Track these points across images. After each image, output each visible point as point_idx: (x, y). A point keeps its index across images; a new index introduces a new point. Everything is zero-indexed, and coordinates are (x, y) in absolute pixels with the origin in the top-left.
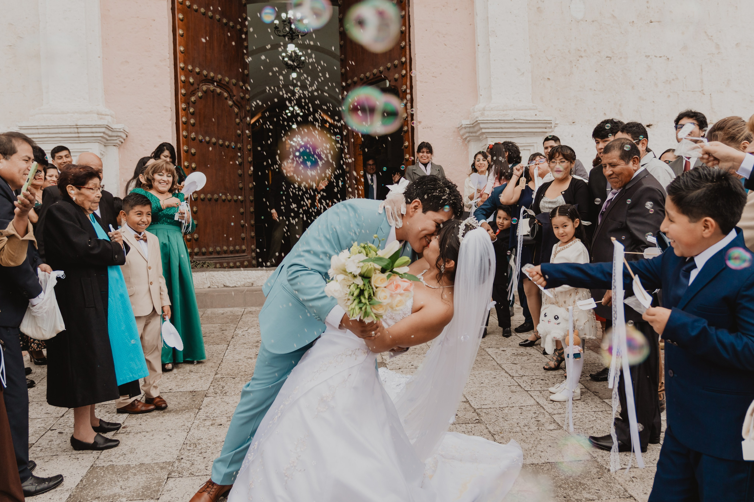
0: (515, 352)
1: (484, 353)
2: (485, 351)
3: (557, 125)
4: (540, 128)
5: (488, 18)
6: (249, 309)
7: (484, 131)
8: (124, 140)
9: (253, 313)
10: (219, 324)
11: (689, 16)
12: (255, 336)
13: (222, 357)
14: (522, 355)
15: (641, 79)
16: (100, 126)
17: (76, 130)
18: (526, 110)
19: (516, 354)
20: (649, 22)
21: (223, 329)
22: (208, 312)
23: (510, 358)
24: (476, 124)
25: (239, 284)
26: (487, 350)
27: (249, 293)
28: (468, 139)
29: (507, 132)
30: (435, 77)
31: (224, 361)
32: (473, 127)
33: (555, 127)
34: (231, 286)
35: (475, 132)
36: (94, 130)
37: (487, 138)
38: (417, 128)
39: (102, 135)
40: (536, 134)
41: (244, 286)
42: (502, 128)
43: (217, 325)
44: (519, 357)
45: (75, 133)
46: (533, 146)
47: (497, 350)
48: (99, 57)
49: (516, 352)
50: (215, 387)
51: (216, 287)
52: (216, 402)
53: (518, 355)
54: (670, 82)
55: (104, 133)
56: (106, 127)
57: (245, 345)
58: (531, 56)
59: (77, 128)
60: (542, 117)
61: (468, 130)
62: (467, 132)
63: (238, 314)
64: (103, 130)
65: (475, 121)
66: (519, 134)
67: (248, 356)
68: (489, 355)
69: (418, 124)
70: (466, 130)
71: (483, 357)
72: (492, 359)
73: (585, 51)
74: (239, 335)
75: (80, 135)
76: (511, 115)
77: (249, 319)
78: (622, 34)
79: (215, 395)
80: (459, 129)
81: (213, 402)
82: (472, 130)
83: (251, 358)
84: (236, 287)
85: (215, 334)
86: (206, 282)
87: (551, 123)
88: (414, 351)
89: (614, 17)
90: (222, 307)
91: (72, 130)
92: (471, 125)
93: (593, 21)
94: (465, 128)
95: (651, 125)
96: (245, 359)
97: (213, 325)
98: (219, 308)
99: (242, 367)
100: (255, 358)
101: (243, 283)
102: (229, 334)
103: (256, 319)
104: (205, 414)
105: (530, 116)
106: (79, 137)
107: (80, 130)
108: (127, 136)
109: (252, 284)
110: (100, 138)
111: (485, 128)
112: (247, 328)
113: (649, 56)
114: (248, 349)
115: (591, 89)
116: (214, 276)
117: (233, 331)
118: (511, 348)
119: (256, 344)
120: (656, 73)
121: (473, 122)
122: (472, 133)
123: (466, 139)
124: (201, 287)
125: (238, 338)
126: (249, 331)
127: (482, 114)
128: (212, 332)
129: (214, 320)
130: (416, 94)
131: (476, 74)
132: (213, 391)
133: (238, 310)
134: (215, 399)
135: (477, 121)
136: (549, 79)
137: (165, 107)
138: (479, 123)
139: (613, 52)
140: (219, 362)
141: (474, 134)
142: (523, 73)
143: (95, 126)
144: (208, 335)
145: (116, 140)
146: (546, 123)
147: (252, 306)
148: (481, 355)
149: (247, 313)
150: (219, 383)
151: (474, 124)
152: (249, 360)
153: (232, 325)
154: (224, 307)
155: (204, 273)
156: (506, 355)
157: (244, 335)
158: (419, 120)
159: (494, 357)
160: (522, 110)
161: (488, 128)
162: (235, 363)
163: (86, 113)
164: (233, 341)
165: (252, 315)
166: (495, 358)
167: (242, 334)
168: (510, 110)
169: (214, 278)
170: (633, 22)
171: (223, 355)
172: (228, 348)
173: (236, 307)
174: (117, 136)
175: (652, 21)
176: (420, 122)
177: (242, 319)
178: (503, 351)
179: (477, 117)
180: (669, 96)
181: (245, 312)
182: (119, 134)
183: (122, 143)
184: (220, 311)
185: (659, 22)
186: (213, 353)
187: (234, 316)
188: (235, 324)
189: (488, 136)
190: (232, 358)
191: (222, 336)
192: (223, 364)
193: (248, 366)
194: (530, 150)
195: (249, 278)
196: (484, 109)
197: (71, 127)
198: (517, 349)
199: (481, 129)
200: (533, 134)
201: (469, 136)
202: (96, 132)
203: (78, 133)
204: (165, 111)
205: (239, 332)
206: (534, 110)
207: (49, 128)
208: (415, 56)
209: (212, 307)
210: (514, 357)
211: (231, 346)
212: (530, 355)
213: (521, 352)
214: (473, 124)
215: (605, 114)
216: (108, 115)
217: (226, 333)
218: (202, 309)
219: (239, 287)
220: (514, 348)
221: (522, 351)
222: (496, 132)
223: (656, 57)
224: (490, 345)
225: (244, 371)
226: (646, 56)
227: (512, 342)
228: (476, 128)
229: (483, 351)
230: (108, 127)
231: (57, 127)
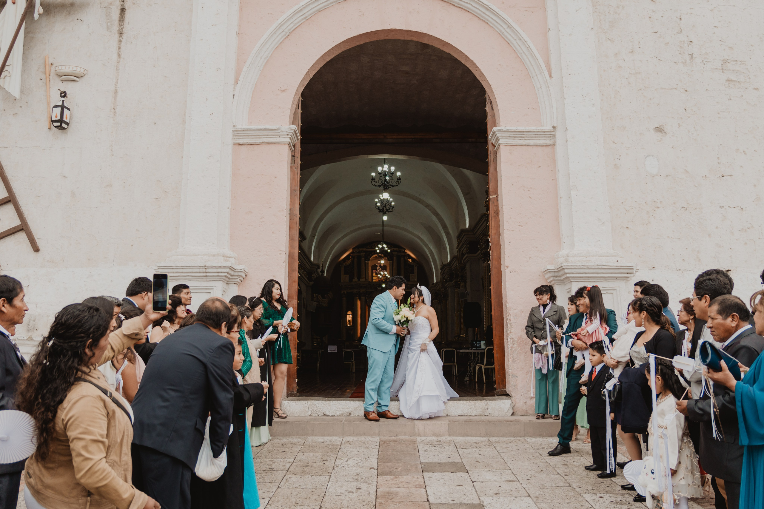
0: (612, 499)
1: (581, 499)
2: (582, 497)
3: (638, 270)
4: (622, 273)
5: (569, 174)
6: (347, 439)
7: (568, 275)
8: (244, 279)
9: (351, 443)
10: (320, 454)
11: (759, 171)
12: (355, 468)
13: (325, 490)
14: (620, 503)
15: (717, 228)
16: (225, 267)
17: (204, 270)
18: (608, 256)
19: (614, 502)
20: (721, 176)
21: (324, 459)
22: (309, 440)
23: (609, 506)
24: (561, 269)
25: (338, 413)
26: (584, 495)
27: (347, 423)
28: (553, 282)
29: (590, 277)
30: (521, 226)
31: (327, 494)
32: (558, 272)
33: (636, 272)
34: (330, 415)
35: (560, 276)
36: (220, 270)
37: (571, 282)
38: (505, 272)
39: (226, 274)
40: (618, 278)
41: (342, 415)
42: (585, 273)
43: (318, 454)
44: (618, 506)
45: (203, 273)
46: (615, 289)
47: (594, 497)
48: (228, 208)
49: (614, 499)
51: (316, 415)
53: (616, 503)
54: (746, 230)
55: (228, 273)
56: (230, 268)
57: (346, 478)
58: (610, 207)
59: (206, 268)
60: (623, 263)
61: (553, 274)
62: (552, 276)
63: (336, 443)
64: (227, 270)
65: (560, 266)
66: (602, 278)
67: (350, 490)
68: (587, 501)
69: (506, 268)
70: (551, 275)
71: (582, 504)
72: (590, 506)
73: (661, 202)
74: (340, 467)
75: (208, 274)
76: (594, 261)
77: (348, 450)
78: (696, 187)
80: (544, 273)
82: (556, 274)
83: (352, 492)
84: (334, 416)
85: (317, 464)
86: (307, 410)
87: (633, 269)
88: (510, 493)
89: (687, 171)
90: (322, 436)
91: (201, 270)
92: (556, 270)
93: (667, 176)
94: (550, 272)
95: (730, 270)
96: (347, 493)
97: (315, 454)
98: (319, 436)
99: (345, 501)
100: (356, 492)
101: (341, 412)
102: (330, 464)
103: (354, 449)
105: (612, 262)
106: (206, 276)
107: (208, 270)
108: (246, 276)
109: (350, 414)
110: (224, 277)
111: (570, 273)
112: (346, 459)
113: (723, 207)
114: (349, 482)
115: (668, 237)
116: (315, 405)
117: (334, 461)
118: (608, 495)
119: (356, 477)
120: (732, 222)
121: (558, 267)
122: (556, 277)
124: (303, 415)
125: (339, 469)
126: (349, 462)
127: (566, 261)
128: (314, 461)
129: (315, 448)
130: (504, 241)
131: (559, 223)
133: (337, 440)
135: (562, 267)
136: (628, 228)
137: (280, 250)
138: (564, 268)
139: (688, 203)
141: (559, 278)
142: (603, 223)
143: (220, 267)
144: (310, 465)
145: (237, 279)
146: (628, 268)
147: (350, 436)
148: (579, 501)
149: (345, 443)
151: (559, 269)
152: (351, 494)
153: (332, 455)
154: (324, 436)
155: (306, 401)
156: (604, 502)
157: (344, 467)
158: (506, 264)
159: (592, 504)
160: (603, 256)
161: (573, 273)
162: (337, 496)
163: (214, 255)
164: (334, 472)
165: (350, 446)
166: (594, 506)
167: (342, 465)
168: (593, 256)
169: (315, 407)
170: (706, 176)
171: (326, 488)
172: (330, 480)
173: (335, 436)
174: (238, 276)
175: (724, 175)
176: (507, 267)
177: (341, 450)
178: (601, 497)
179: (562, 263)
180: (746, 243)
181: (343, 442)
182: (240, 274)
183: (241, 281)
184: (321, 439)
185: (730, 176)
186: (316, 485)
187: (333, 445)
188: (335, 454)
189: (572, 281)
190: (335, 491)
191: (323, 466)
192: (326, 498)
193: (351, 501)
194: (612, 293)
195: (347, 408)
196: (568, 256)
197: (200, 267)
198: (615, 496)
199: (566, 274)
200: (615, 278)
201: (554, 280)
202: (221, 272)
203: (206, 273)
204: (281, 254)
205: (338, 462)
206: (616, 256)
207: (182, 268)
208: (502, 207)
209: (313, 435)
210: (613, 506)
211: (333, 478)
212: (629, 503)
213: (619, 500)
214: (557, 269)
215: (683, 259)
216: (232, 257)
217: (327, 463)
218: (303, 437)
219: (337, 416)
220: (611, 495)
221: (621, 499)
222: (580, 277)
223: (730, 207)
224: (587, 490)
225: (346, 506)
226: (720, 207)
227: (609, 488)
228: (560, 273)
229: (580, 497)
230: (231, 268)
231: (189, 267)
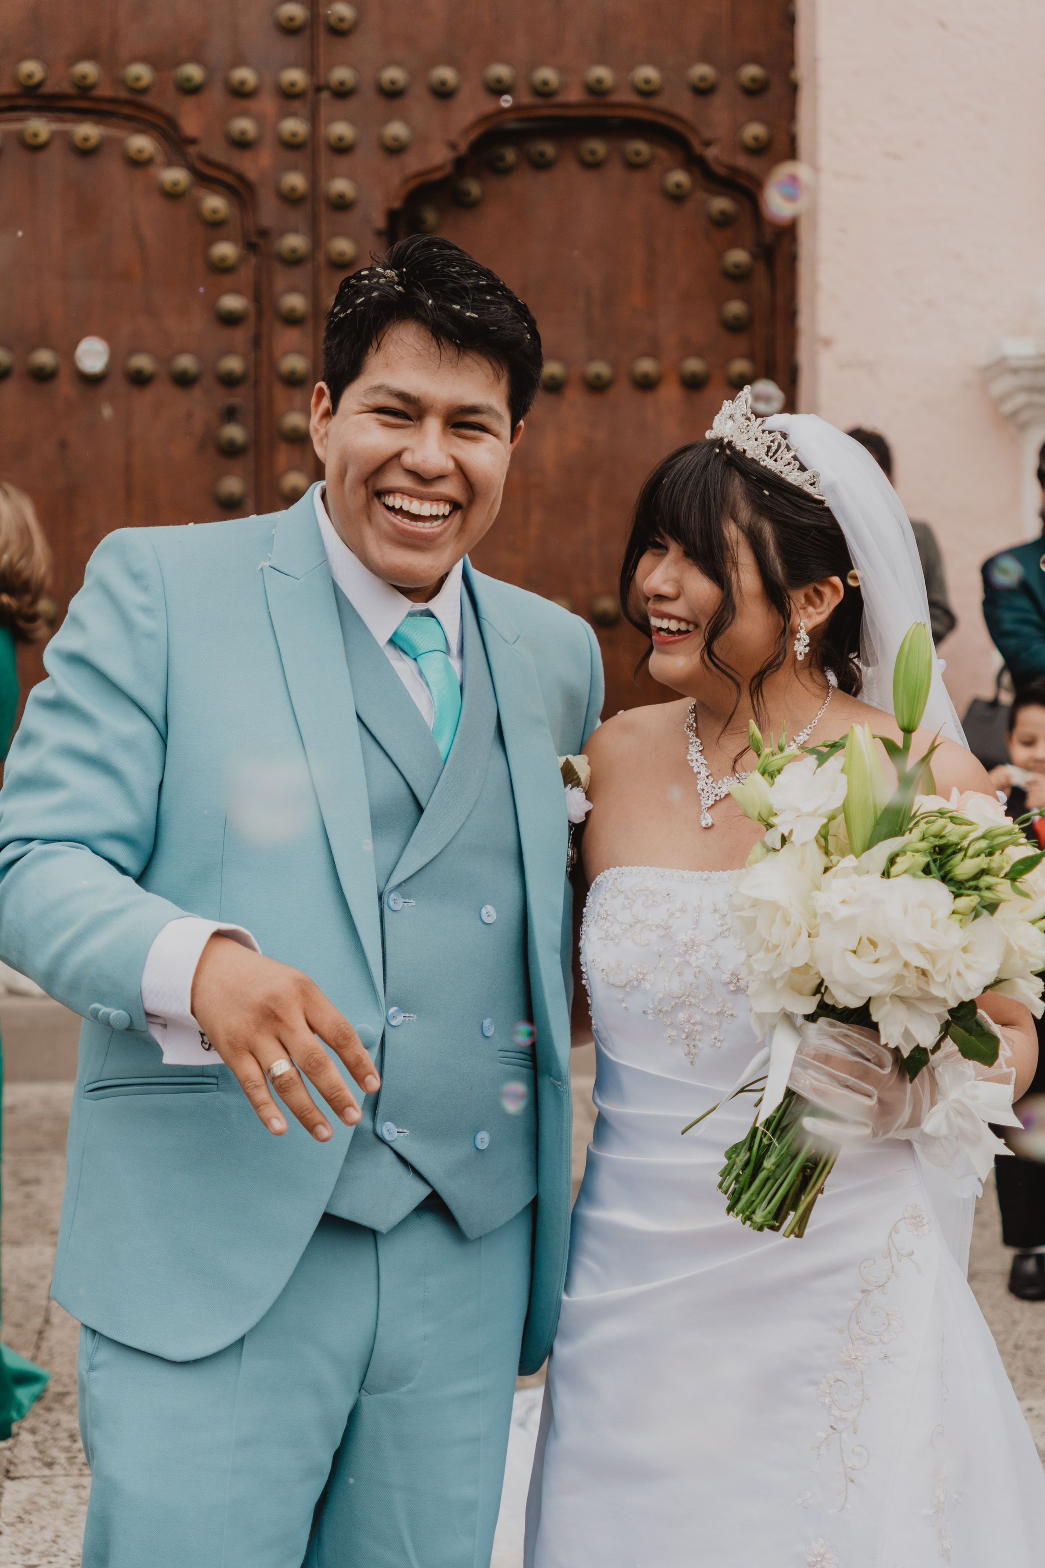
13: (44, 1303)
28: (1025, 416)
31: (56, 1319)
38: (814, 365)
50: (38, 1438)
52: (56, 1505)
61: (1025, 379)
62: (1023, 390)
69: (821, 347)
70: (1019, 382)
79: (46, 1472)
80: (988, 374)
81: (43, 1502)
82: (1040, 380)
94: (1015, 371)
104: (18, 1558)
122: (1039, 391)
123: (1014, 414)
130: (815, 224)
132: (35, 1454)
134: (47, 1489)
140: (37, 1322)
150: (52, 1417)
158: (823, 330)
176: (827, 342)
201: (1030, 405)
208: (814, 70)
